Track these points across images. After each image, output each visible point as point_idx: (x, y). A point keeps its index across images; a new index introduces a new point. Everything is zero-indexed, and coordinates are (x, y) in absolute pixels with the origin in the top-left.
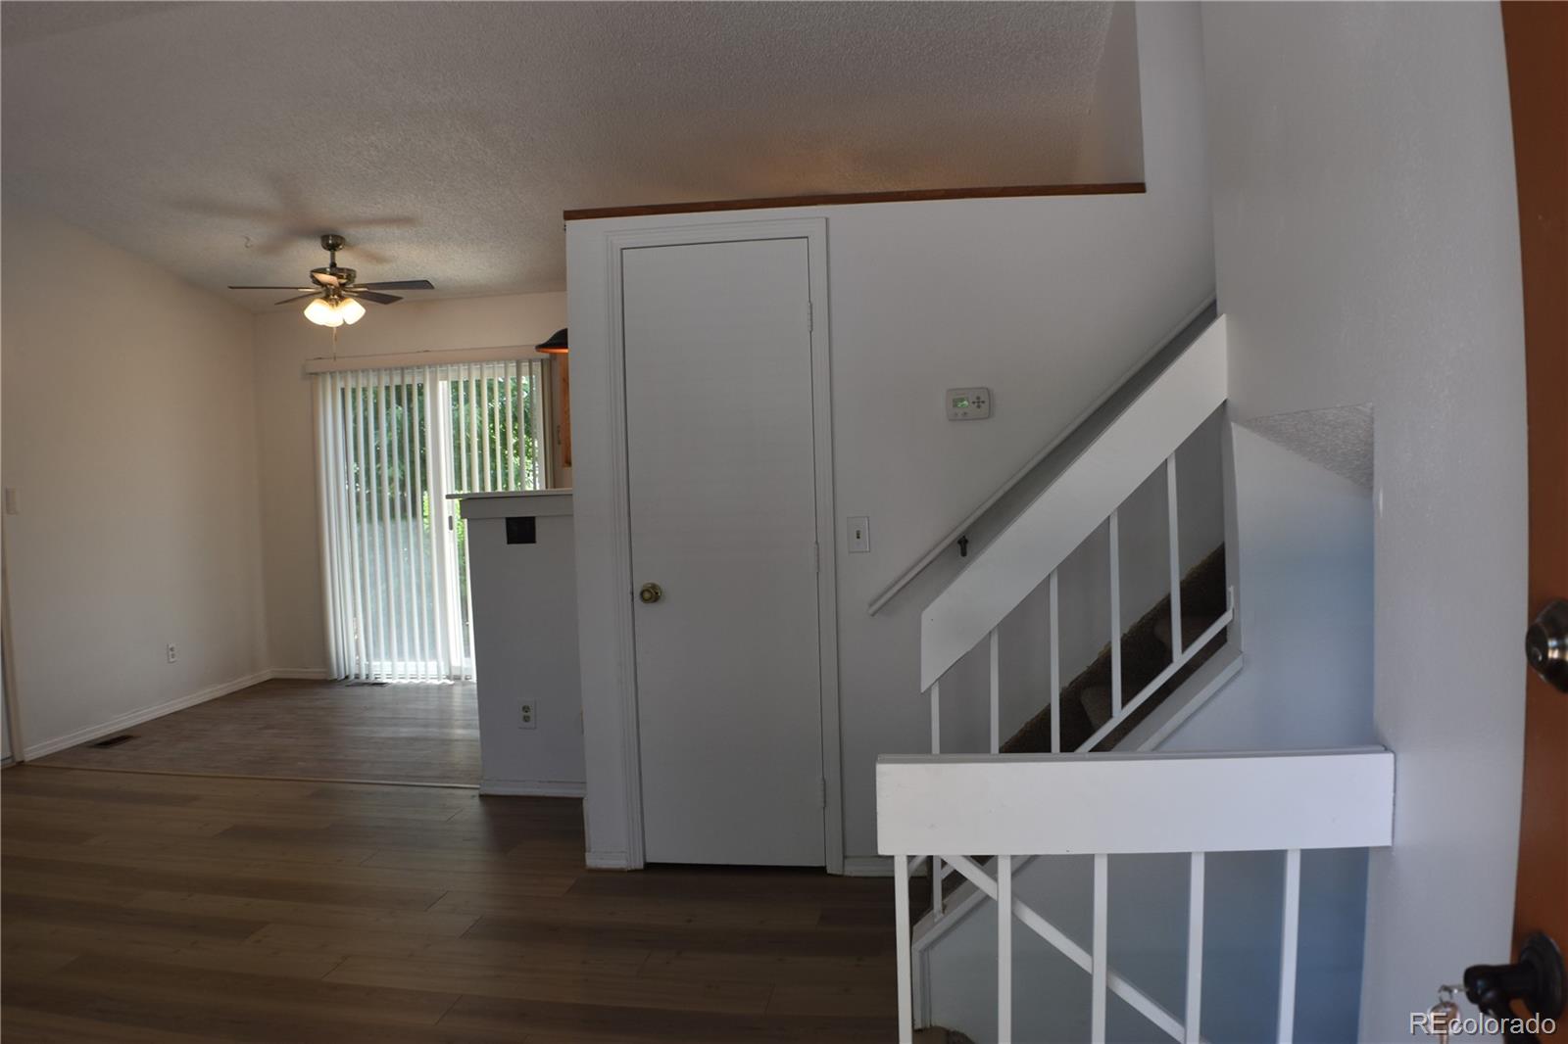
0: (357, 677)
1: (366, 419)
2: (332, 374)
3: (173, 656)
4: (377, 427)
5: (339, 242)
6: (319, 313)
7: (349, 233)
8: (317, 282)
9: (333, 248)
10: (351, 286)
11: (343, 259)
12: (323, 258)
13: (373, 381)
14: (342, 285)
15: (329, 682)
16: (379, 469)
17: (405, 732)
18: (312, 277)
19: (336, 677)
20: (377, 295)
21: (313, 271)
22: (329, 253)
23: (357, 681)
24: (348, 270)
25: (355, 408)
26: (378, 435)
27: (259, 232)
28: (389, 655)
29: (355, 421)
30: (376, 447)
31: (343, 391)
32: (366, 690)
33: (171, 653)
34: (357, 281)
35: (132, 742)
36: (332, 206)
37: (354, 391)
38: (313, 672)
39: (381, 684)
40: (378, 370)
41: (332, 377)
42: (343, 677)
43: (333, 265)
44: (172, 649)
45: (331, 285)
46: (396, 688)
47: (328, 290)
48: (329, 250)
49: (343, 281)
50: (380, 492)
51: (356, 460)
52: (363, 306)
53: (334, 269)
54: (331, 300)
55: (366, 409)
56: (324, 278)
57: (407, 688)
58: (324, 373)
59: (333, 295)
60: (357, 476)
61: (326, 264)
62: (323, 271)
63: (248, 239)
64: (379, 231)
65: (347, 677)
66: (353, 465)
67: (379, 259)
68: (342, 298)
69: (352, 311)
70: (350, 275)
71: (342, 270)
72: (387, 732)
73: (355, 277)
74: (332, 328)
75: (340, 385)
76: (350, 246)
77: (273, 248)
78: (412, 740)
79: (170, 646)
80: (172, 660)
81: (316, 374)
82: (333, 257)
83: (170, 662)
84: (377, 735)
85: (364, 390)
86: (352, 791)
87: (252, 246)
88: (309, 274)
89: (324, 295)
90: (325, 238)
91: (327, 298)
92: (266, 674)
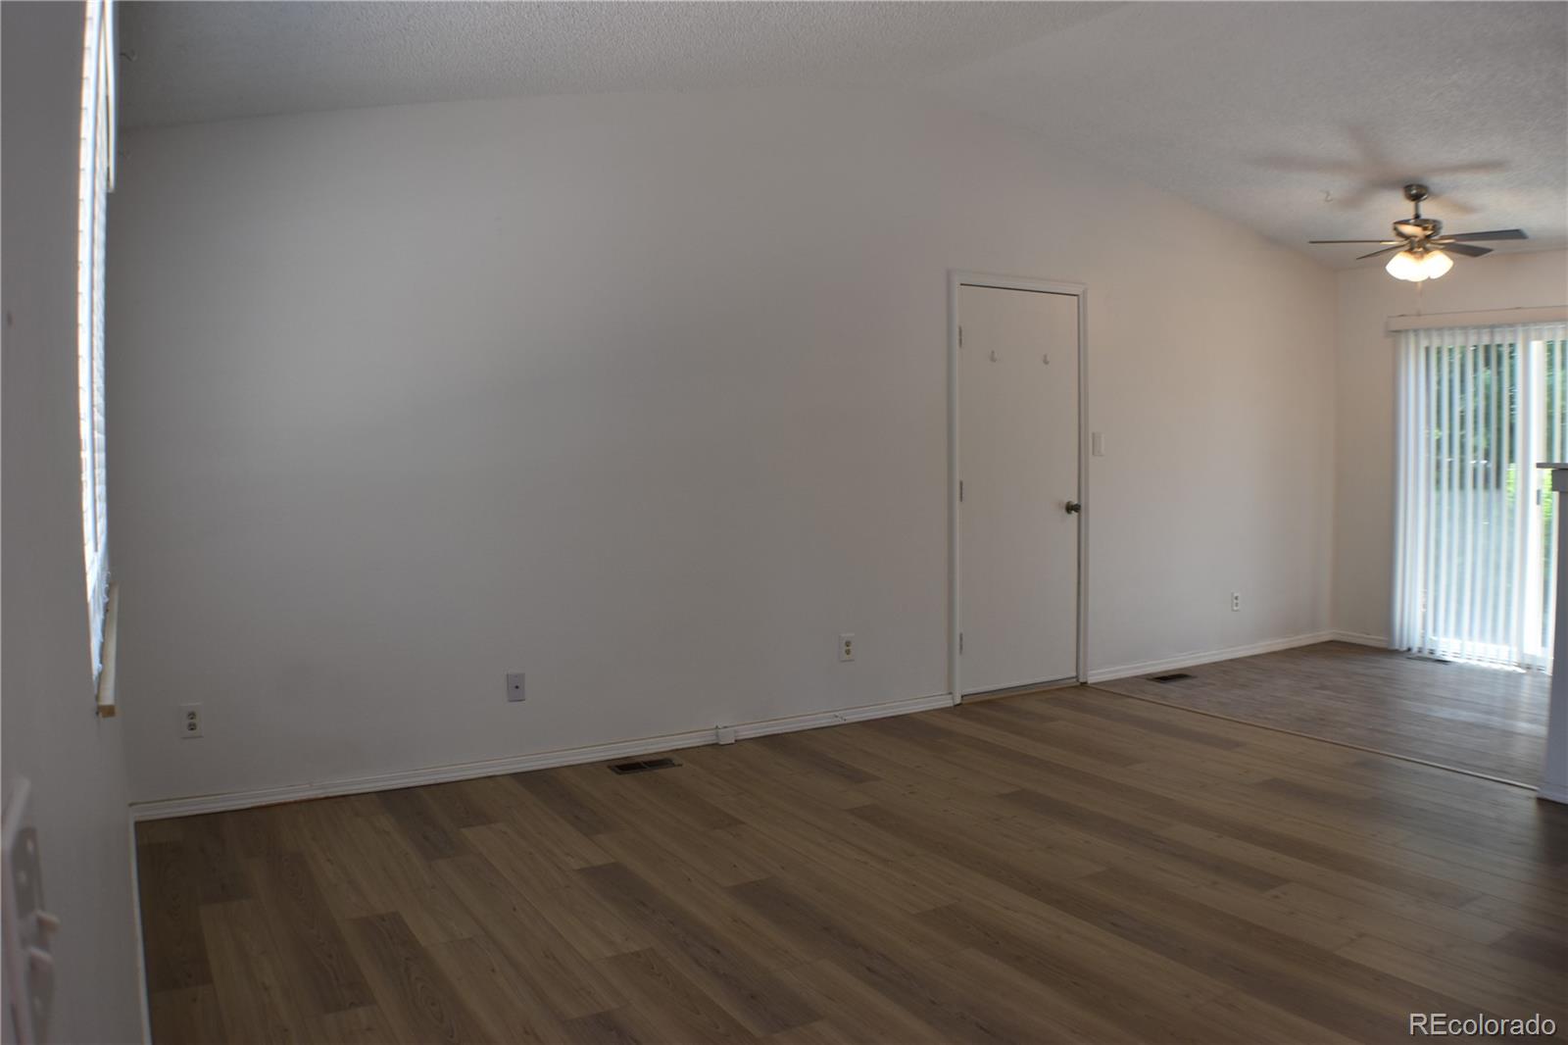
0: (1420, 650)
1: (1451, 381)
2: (1416, 331)
3: (1237, 605)
4: (1463, 391)
5: (1424, 192)
6: (1404, 267)
7: (1434, 181)
8: (1400, 234)
9: (1416, 198)
10: (1436, 238)
11: (1428, 209)
12: (1407, 209)
13: (1460, 340)
14: (1428, 237)
15: (1390, 652)
16: (1462, 437)
17: (1464, 715)
18: (1395, 229)
19: (1397, 647)
20: (1466, 247)
21: (1396, 223)
22: (1411, 205)
23: (1419, 655)
24: (1434, 221)
25: (1439, 370)
26: (1463, 399)
27: (1339, 185)
28: (1458, 633)
29: (1439, 383)
30: (1462, 412)
31: (1427, 350)
32: (1429, 666)
33: (1235, 601)
34: (1443, 232)
35: (1189, 681)
36: (1414, 153)
37: (1439, 351)
38: (1374, 640)
39: (1445, 662)
40: (1464, 328)
41: (1416, 335)
42: (1405, 648)
43: (1417, 216)
44: (1236, 598)
45: (1416, 237)
46: (1462, 669)
47: (1411, 242)
48: (1413, 200)
49: (1429, 233)
50: (1462, 461)
51: (1439, 425)
52: (1452, 259)
53: (1418, 220)
54: (1415, 253)
55: (1451, 372)
56: (1408, 229)
57: (1472, 670)
58: (1407, 331)
59: (1417, 247)
60: (1439, 442)
61: (1410, 215)
62: (1406, 222)
63: (1328, 194)
64: (1465, 178)
65: (1409, 650)
66: (1434, 431)
67: (1466, 209)
68: (1427, 251)
69: (1438, 264)
70: (1435, 226)
71: (1426, 221)
72: (1444, 713)
73: (1440, 228)
74: (1416, 283)
75: (1424, 343)
76: (1435, 196)
77: (1354, 201)
78: (1470, 726)
79: (1235, 595)
80: (1235, 608)
81: (1398, 331)
82: (1417, 208)
83: (1233, 610)
84: (1436, 715)
85: (1451, 351)
86: (1399, 768)
87: (1331, 200)
88: (1390, 226)
89: (1407, 248)
90: (1408, 188)
91: (1411, 251)
92: (1325, 635)
